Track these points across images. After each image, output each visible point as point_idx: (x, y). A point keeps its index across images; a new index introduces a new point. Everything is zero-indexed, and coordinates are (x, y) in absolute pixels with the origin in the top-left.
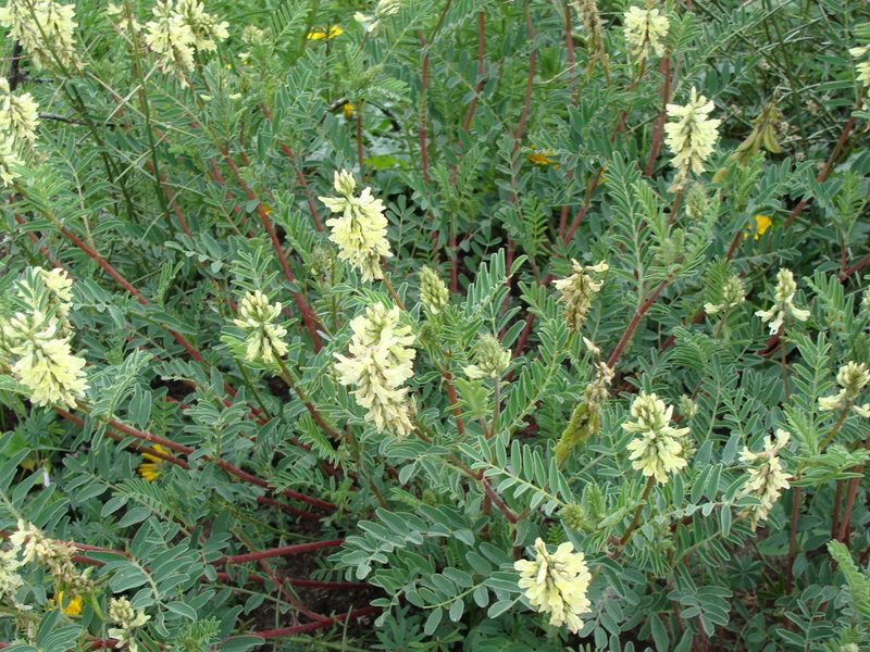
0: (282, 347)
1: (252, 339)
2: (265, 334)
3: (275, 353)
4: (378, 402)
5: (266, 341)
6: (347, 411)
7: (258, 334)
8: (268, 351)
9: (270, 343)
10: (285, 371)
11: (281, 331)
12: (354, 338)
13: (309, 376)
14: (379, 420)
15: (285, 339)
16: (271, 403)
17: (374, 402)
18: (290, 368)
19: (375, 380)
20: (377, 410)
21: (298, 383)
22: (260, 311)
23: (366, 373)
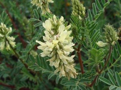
0: (13, 44)
1: (2, 42)
2: (6, 40)
3: (11, 46)
4: (62, 64)
5: (7, 42)
6: (40, 67)
7: (4, 40)
8: (8, 46)
9: (9, 43)
10: (16, 53)
11: (13, 38)
12: (45, 32)
13: (24, 54)
14: (63, 73)
15: (15, 41)
16: (13, 62)
17: (60, 64)
18: (17, 52)
19: (60, 52)
20: (62, 68)
21: (21, 57)
22: (3, 31)
23: (55, 49)
